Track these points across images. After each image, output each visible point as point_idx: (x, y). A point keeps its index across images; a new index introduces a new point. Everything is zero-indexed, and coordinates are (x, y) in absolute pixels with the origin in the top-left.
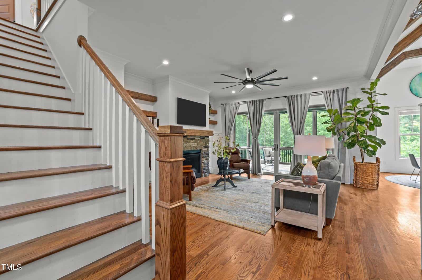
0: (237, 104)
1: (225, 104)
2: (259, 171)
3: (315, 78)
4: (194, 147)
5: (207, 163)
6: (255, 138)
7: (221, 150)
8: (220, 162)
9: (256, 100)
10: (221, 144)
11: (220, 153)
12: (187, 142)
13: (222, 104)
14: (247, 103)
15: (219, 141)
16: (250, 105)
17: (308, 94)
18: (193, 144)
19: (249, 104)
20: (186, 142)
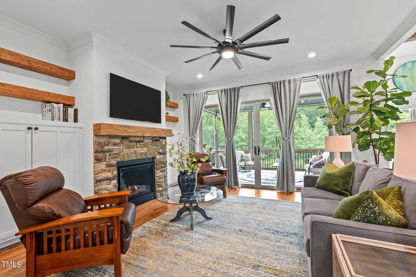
0: (204, 94)
1: (189, 94)
2: (236, 183)
3: (312, 55)
4: (141, 154)
5: (163, 176)
6: (229, 139)
7: (184, 159)
8: (183, 179)
9: (229, 88)
10: (184, 149)
11: (182, 164)
12: (130, 146)
13: (184, 95)
14: (218, 92)
15: (181, 144)
16: (222, 95)
17: (299, 79)
18: (141, 149)
19: (220, 93)
20: (128, 147)
